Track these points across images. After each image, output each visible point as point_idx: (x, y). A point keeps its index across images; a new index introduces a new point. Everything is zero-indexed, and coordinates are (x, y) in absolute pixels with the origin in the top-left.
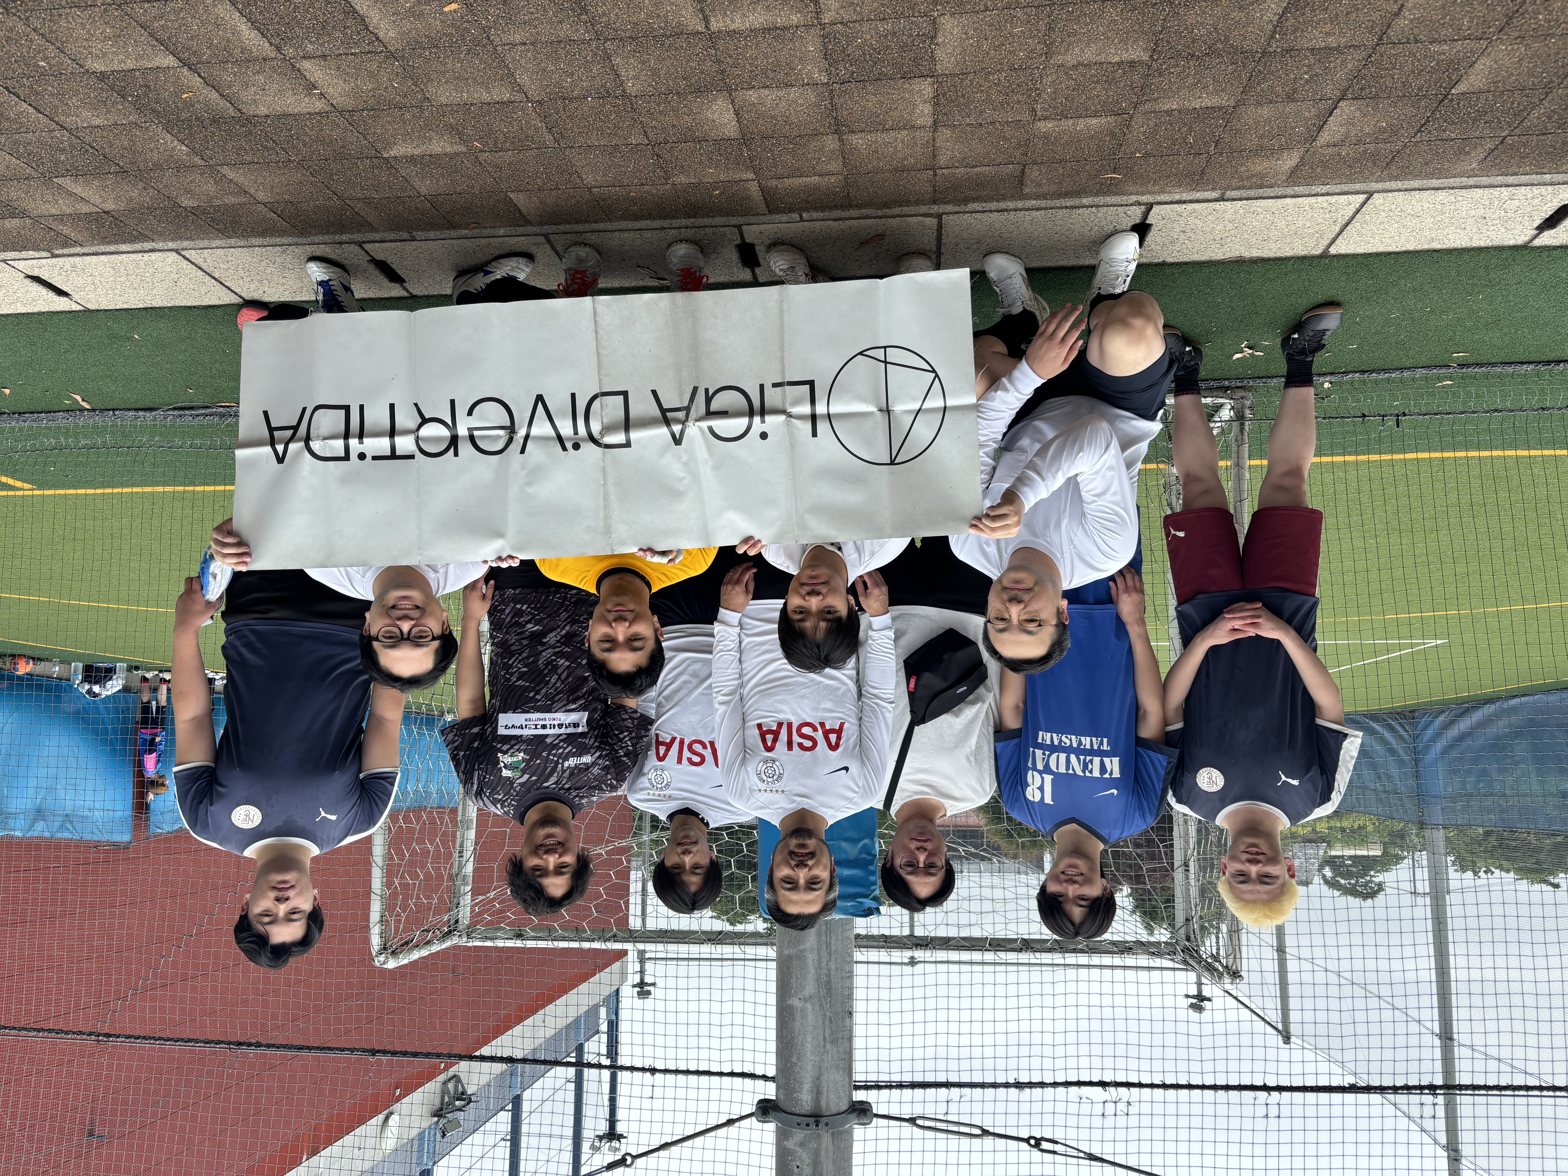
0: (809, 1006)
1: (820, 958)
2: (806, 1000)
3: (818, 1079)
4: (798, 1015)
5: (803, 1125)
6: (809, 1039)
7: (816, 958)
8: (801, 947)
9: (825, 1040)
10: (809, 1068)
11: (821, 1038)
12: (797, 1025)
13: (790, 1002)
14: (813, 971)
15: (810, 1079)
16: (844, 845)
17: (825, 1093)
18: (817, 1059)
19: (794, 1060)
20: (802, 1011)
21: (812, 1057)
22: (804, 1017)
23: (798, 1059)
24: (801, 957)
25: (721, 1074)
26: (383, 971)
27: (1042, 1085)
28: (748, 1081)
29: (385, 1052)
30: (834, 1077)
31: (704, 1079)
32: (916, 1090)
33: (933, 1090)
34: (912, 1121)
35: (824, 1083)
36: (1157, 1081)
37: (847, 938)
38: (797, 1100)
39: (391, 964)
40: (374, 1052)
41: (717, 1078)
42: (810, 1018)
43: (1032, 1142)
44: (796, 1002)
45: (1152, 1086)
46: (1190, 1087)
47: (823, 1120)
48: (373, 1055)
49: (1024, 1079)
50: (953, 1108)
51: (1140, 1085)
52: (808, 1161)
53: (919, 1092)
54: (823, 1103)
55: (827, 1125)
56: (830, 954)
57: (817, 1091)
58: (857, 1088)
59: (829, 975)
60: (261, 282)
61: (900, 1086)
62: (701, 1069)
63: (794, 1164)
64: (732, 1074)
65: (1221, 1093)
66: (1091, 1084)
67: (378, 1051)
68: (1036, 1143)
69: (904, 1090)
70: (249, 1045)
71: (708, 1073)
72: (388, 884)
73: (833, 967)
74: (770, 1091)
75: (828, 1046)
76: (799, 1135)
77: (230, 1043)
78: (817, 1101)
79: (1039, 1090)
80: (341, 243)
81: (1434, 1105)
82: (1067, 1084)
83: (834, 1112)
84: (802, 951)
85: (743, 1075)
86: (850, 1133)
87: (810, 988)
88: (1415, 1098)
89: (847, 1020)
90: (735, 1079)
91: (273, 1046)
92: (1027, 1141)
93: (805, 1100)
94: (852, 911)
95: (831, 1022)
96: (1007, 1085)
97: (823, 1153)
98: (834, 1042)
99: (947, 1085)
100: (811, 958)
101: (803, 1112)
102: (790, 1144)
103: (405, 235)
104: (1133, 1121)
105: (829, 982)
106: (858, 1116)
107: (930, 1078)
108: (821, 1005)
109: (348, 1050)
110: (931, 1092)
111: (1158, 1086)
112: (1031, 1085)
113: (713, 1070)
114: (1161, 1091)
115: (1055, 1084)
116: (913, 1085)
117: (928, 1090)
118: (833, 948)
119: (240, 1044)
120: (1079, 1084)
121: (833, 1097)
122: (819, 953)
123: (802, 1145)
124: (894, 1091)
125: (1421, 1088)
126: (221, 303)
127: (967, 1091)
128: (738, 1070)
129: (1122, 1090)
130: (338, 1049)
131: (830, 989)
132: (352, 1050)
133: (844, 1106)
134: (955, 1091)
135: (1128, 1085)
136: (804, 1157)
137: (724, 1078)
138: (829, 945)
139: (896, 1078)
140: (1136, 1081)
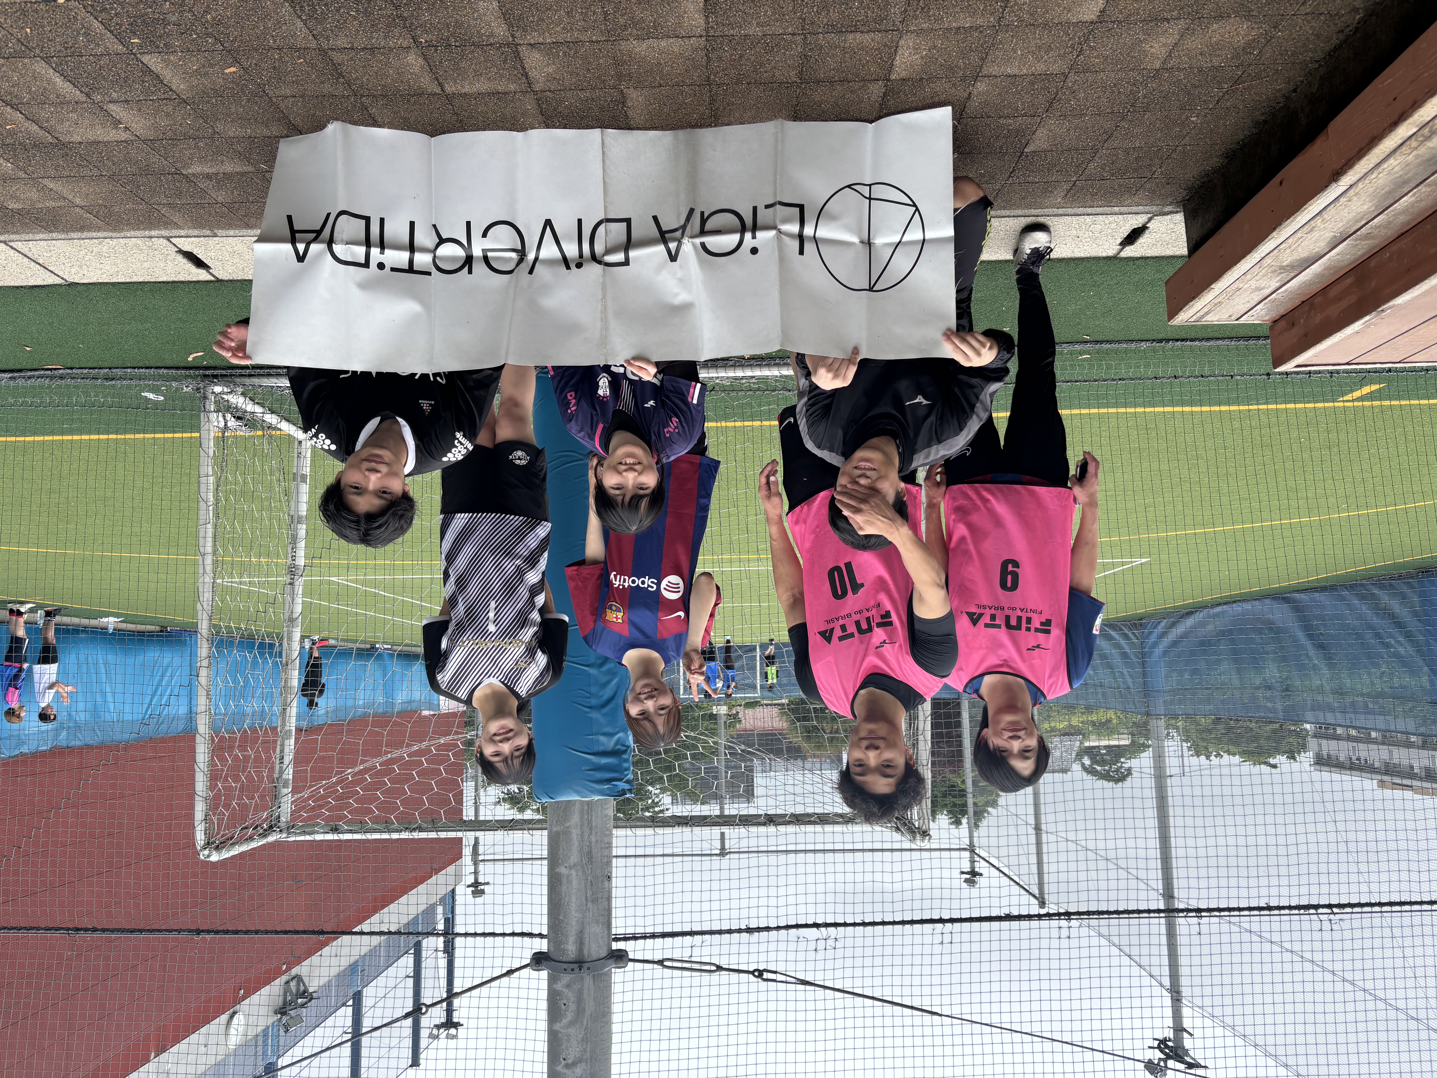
0: (573, 872)
1: (582, 832)
2: (571, 868)
3: (581, 932)
4: (564, 880)
5: (569, 970)
6: (574, 900)
7: (579, 832)
8: (567, 825)
9: (587, 900)
10: (574, 923)
11: (584, 899)
12: (564, 888)
13: (557, 870)
14: (576, 844)
15: (574, 933)
16: (602, 738)
17: (587, 943)
18: (581, 916)
19: (561, 918)
20: (568, 876)
21: (576, 915)
22: (569, 882)
23: (565, 917)
24: (567, 833)
25: (504, 935)
26: (207, 864)
27: (768, 929)
28: (526, 939)
29: (208, 932)
30: (595, 930)
31: (490, 940)
32: (666, 939)
33: (680, 938)
34: (660, 962)
35: (586, 936)
36: (858, 921)
37: (606, 815)
38: (564, 950)
39: (215, 857)
40: (198, 932)
41: (500, 938)
42: (575, 882)
43: (756, 974)
44: (563, 870)
45: (854, 924)
46: (883, 923)
47: (586, 965)
48: (198, 934)
49: (753, 925)
50: (696, 952)
51: (845, 925)
52: (573, 999)
53: (668, 940)
54: (586, 952)
55: (589, 969)
56: (591, 829)
57: (580, 942)
58: (617, 940)
59: (590, 846)
60: (81, 267)
61: (653, 936)
62: (486, 931)
63: (561, 1003)
64: (513, 934)
65: (908, 926)
66: (806, 926)
67: (203, 931)
68: (759, 974)
69: (657, 940)
70: (86, 930)
71: (493, 934)
72: (212, 787)
73: (593, 839)
74: (542, 945)
75: (590, 905)
76: (566, 978)
77: (68, 929)
78: (580, 949)
79: (765, 933)
80: (151, 237)
81: (1069, 927)
82: (788, 927)
83: (595, 958)
84: (568, 828)
85: (522, 934)
86: (609, 975)
87: (574, 858)
88: (1054, 923)
89: (606, 883)
90: (516, 938)
91: (108, 930)
92: (752, 973)
93: (571, 949)
94: (608, 792)
95: (592, 885)
96: (739, 931)
97: (585, 992)
98: (595, 901)
99: (692, 933)
100: (575, 833)
101: (569, 959)
102: (559, 986)
103: (208, 232)
104: (839, 953)
105: (590, 853)
106: (616, 961)
107: (677, 929)
108: (584, 871)
109: (176, 931)
110: (678, 939)
111: (859, 924)
112: (759, 929)
113: (497, 932)
114: (861, 928)
115: (778, 928)
116: (664, 935)
117: (676, 938)
118: (594, 824)
119: (77, 930)
120: (797, 926)
121: (594, 946)
122: (581, 829)
123: (568, 986)
124: (648, 940)
125: (1059, 914)
126: (45, 283)
127: (707, 937)
128: (518, 930)
129: (832, 930)
130: (167, 930)
131: (592, 857)
132: (179, 931)
133: (603, 953)
134: (698, 938)
135: (836, 925)
136: (570, 996)
137: (507, 938)
138: (590, 822)
139: (650, 930)
140: (842, 922)
